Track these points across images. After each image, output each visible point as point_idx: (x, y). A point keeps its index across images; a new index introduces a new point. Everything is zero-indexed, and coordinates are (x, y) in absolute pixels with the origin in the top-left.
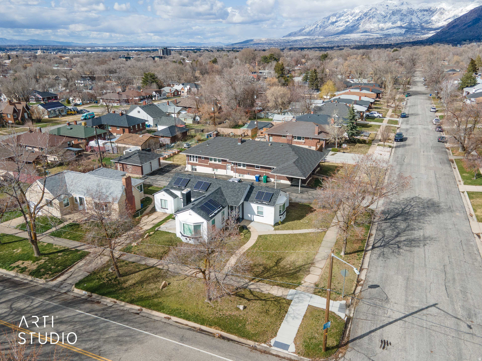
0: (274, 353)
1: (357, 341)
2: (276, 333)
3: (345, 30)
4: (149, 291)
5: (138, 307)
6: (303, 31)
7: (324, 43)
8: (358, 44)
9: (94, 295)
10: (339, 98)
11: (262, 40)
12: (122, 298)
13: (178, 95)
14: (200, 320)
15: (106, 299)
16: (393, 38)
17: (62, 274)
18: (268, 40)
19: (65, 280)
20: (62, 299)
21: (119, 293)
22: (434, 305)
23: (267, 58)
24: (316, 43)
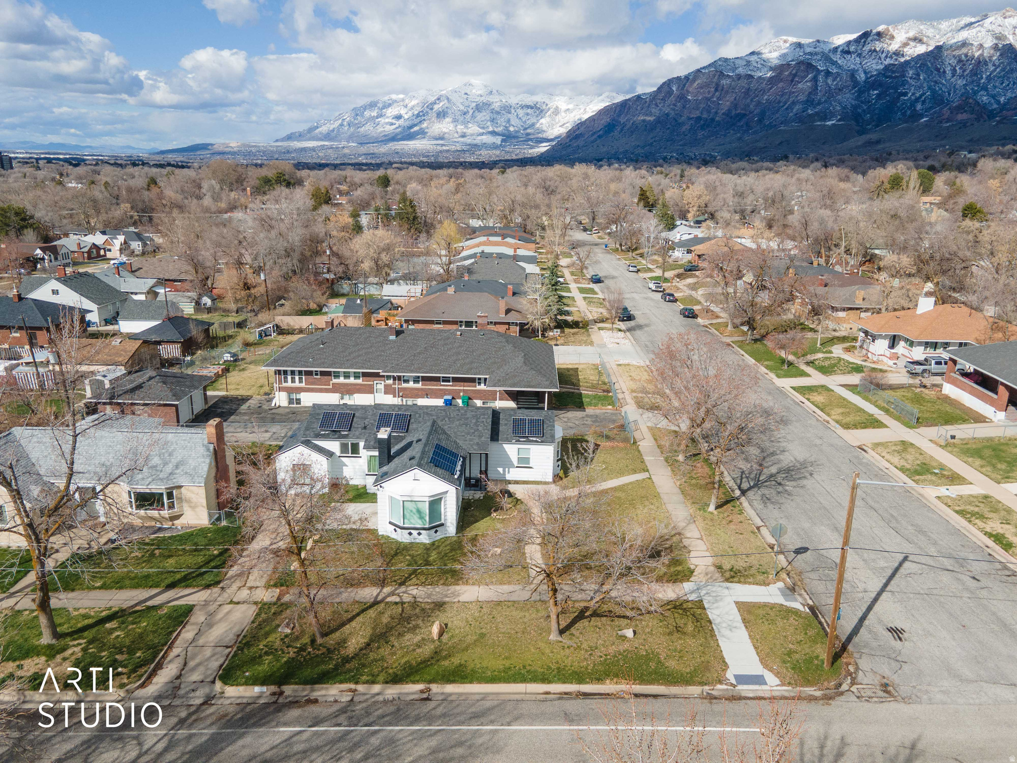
0: (751, 695)
1: (856, 639)
2: (724, 662)
3: (397, 135)
4: (414, 650)
5: (421, 686)
6: (317, 131)
7: (360, 155)
8: (425, 160)
9: (288, 690)
10: (483, 252)
11: (231, 145)
12: (364, 678)
13: (99, 256)
14: (570, 675)
15: (327, 688)
16: (484, 152)
17: (159, 666)
18: (244, 145)
19: (179, 677)
20: (214, 718)
21: (350, 671)
22: (906, 558)
23: (270, 181)
24: (345, 155)
